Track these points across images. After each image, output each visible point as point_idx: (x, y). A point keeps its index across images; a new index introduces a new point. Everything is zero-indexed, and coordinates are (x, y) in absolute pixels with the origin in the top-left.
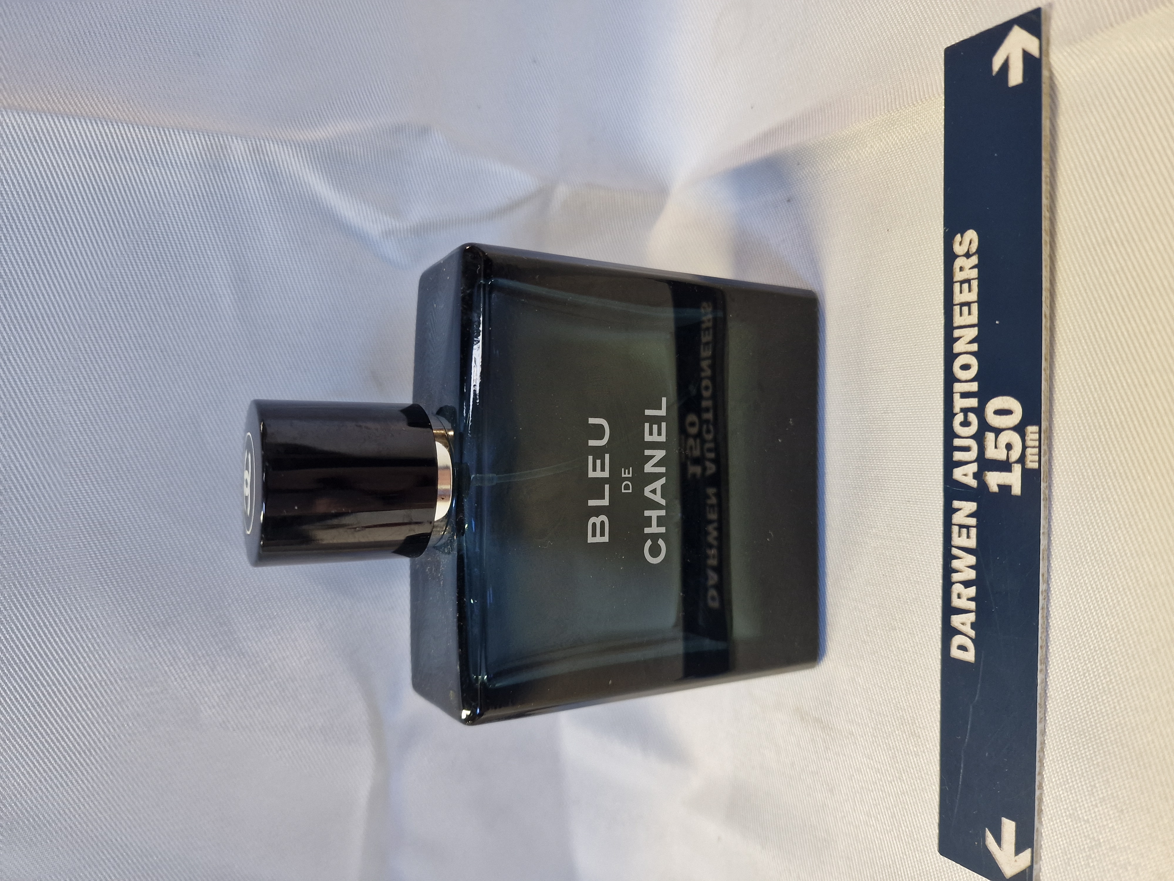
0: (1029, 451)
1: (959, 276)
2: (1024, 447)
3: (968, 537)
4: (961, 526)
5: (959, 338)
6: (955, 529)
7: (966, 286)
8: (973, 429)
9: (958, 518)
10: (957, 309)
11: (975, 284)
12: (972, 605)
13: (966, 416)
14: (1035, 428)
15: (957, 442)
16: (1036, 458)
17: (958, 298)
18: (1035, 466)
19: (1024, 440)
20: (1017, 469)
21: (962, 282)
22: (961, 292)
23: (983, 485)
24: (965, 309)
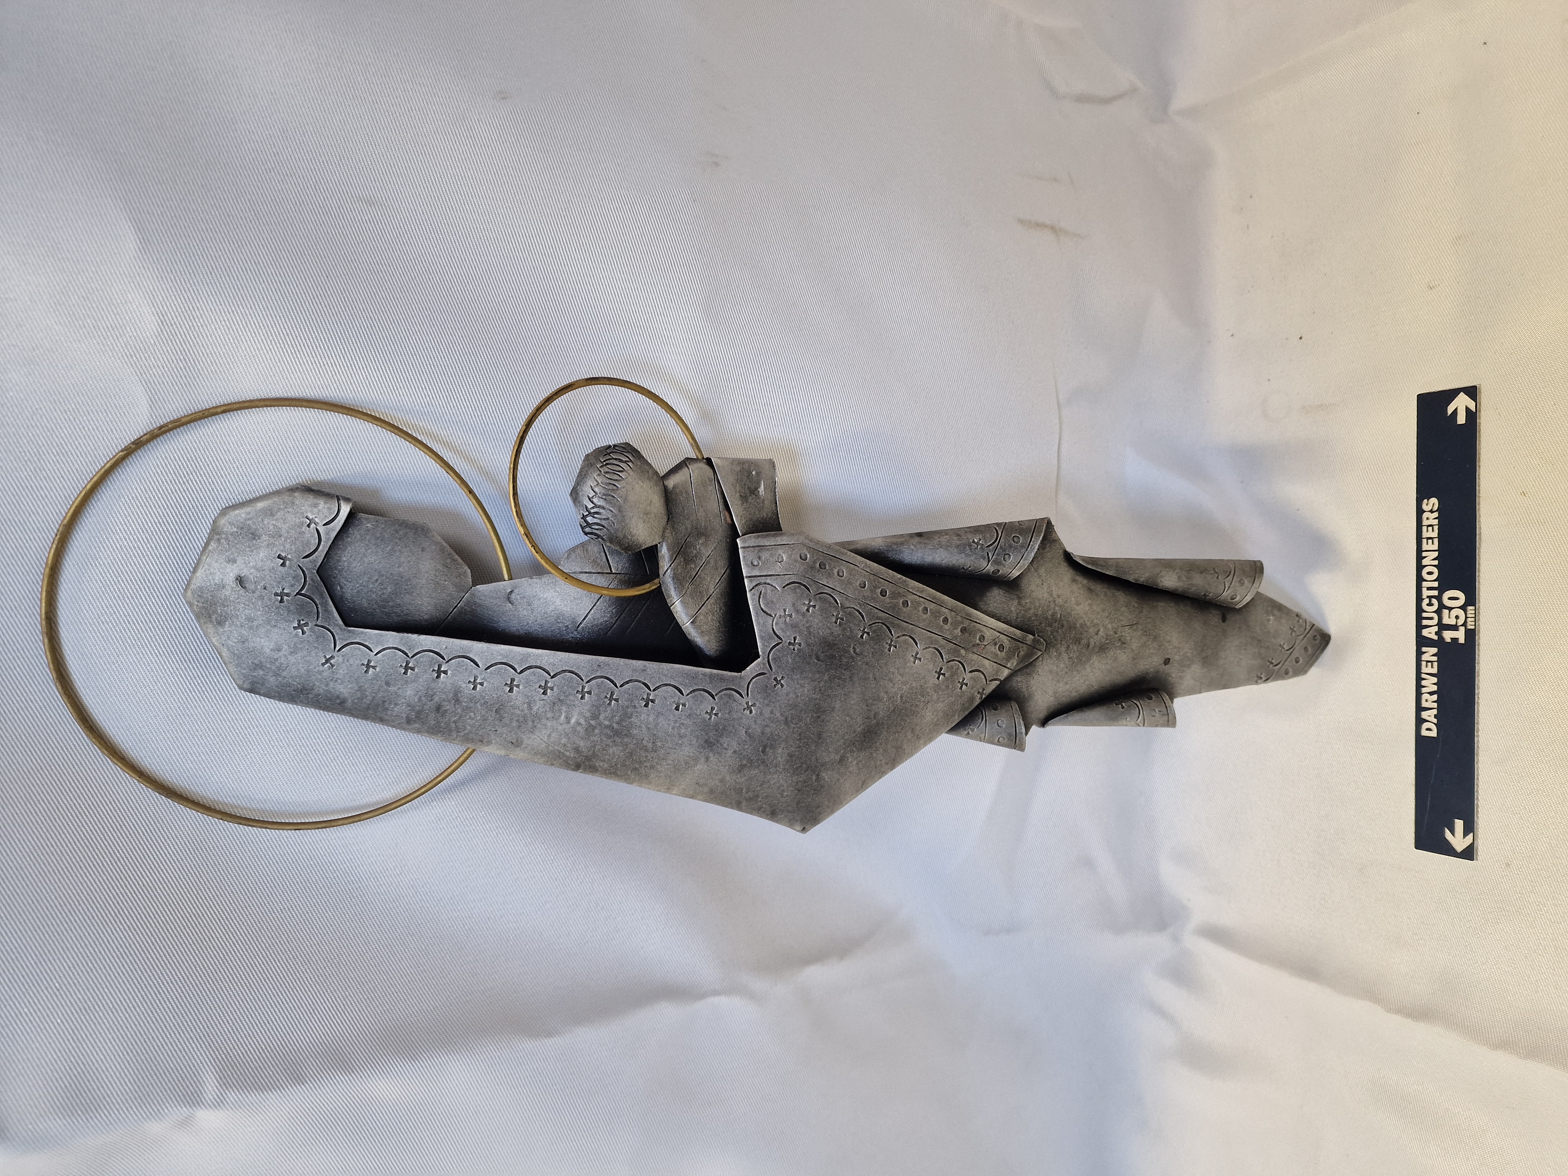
0: (1469, 620)
1: (1425, 522)
2: (1466, 618)
3: (1432, 667)
4: (1428, 662)
5: (1425, 557)
6: (1424, 663)
7: (1430, 528)
8: (1435, 607)
9: (1425, 657)
10: (1424, 541)
11: (1436, 528)
12: (1435, 705)
13: (1430, 601)
14: (1472, 608)
15: (1424, 615)
16: (1473, 623)
17: (1425, 534)
18: (1473, 627)
19: (1466, 614)
20: (1462, 629)
21: (1428, 526)
22: (1427, 531)
23: (1441, 638)
24: (1430, 541)
